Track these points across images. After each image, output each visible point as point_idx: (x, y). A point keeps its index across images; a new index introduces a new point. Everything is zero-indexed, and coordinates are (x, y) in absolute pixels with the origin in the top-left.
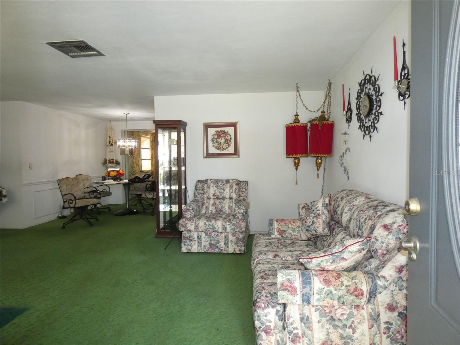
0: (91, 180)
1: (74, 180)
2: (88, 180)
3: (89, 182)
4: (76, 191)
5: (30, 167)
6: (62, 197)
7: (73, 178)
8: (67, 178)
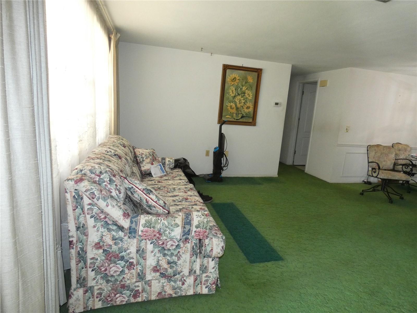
0: (410, 151)
1: (385, 148)
2: (406, 150)
3: (407, 154)
4: (384, 161)
5: (347, 129)
6: (368, 164)
7: (384, 147)
8: (378, 146)
